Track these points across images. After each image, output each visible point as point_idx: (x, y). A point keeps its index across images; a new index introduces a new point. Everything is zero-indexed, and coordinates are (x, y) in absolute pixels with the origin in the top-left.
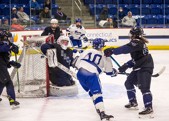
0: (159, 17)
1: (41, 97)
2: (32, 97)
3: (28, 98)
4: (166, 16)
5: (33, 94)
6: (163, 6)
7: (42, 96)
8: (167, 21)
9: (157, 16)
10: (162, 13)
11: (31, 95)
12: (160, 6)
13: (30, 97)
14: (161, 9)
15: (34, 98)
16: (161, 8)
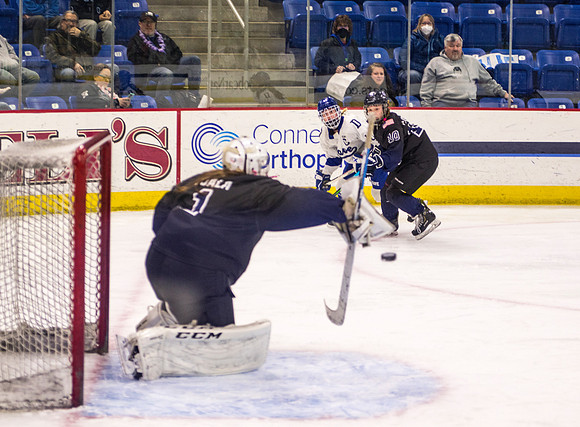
1: (47, 408)
7: (48, 404)
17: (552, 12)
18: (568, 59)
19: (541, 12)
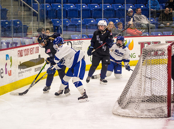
1: (161, 118)
2: (149, 116)
3: (144, 118)
5: (151, 114)
7: (161, 116)
11: (148, 115)
13: (147, 117)
15: (152, 118)
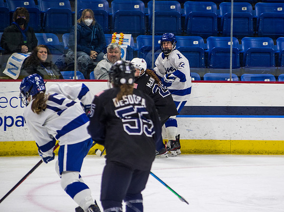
0: (212, 44)
4: (237, 41)
6: (226, 9)
8: (238, 60)
9: (206, 42)
10: (222, 32)
12: (218, 8)
14: (219, 19)
16: (219, 12)
17: (182, 7)
18: (196, 43)
19: (174, 7)
